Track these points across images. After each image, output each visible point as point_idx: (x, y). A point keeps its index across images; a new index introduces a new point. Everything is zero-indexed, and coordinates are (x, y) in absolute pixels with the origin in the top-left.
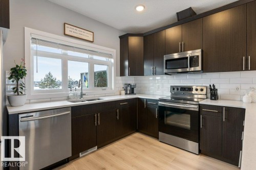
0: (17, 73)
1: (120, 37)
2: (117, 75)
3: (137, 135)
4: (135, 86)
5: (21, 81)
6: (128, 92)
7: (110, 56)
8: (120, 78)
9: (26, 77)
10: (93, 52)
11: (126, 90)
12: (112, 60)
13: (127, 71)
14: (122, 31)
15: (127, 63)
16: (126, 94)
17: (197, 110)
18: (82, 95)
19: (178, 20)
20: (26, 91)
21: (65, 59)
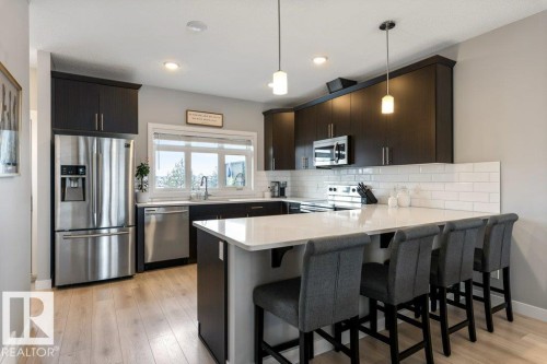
0: (142, 171)
1: (264, 113)
2: (260, 169)
4: (285, 185)
5: (145, 178)
6: (276, 194)
7: (248, 142)
8: (264, 173)
9: (149, 174)
10: (221, 140)
11: (272, 190)
12: (252, 148)
13: (272, 164)
14: (267, 104)
15: (271, 152)
16: (273, 197)
18: (207, 195)
19: (330, 92)
20: (149, 188)
21: (188, 151)
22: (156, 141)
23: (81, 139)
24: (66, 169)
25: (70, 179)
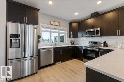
1: (69, 23)
2: (68, 37)
3: (75, 60)
4: (75, 41)
5: (40, 40)
6: (72, 44)
7: (65, 30)
8: (69, 38)
11: (71, 43)
12: (66, 32)
13: (71, 36)
14: (70, 21)
15: (71, 33)
16: (71, 44)
17: (98, 50)
18: (56, 44)
19: (92, 16)
21: (51, 32)
22: (42, 29)
23: (19, 24)
24: (12, 36)
25: (14, 39)
